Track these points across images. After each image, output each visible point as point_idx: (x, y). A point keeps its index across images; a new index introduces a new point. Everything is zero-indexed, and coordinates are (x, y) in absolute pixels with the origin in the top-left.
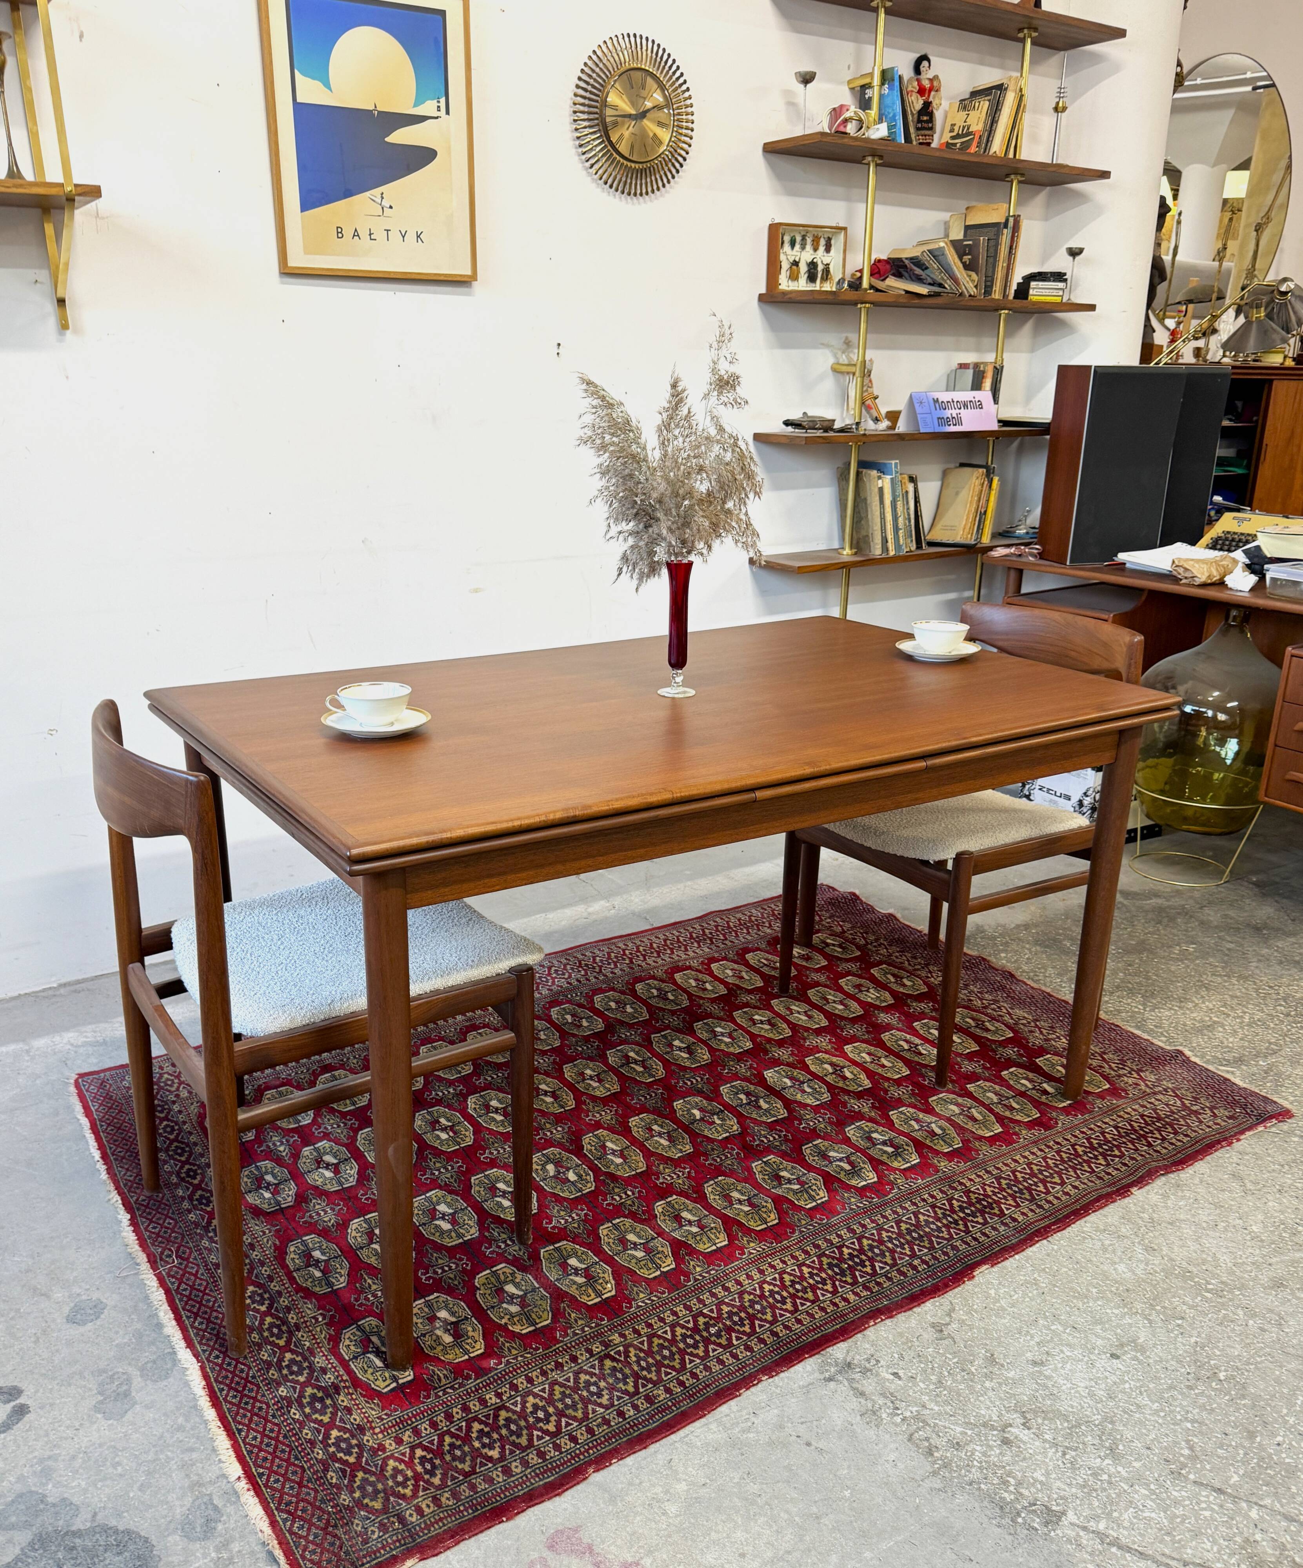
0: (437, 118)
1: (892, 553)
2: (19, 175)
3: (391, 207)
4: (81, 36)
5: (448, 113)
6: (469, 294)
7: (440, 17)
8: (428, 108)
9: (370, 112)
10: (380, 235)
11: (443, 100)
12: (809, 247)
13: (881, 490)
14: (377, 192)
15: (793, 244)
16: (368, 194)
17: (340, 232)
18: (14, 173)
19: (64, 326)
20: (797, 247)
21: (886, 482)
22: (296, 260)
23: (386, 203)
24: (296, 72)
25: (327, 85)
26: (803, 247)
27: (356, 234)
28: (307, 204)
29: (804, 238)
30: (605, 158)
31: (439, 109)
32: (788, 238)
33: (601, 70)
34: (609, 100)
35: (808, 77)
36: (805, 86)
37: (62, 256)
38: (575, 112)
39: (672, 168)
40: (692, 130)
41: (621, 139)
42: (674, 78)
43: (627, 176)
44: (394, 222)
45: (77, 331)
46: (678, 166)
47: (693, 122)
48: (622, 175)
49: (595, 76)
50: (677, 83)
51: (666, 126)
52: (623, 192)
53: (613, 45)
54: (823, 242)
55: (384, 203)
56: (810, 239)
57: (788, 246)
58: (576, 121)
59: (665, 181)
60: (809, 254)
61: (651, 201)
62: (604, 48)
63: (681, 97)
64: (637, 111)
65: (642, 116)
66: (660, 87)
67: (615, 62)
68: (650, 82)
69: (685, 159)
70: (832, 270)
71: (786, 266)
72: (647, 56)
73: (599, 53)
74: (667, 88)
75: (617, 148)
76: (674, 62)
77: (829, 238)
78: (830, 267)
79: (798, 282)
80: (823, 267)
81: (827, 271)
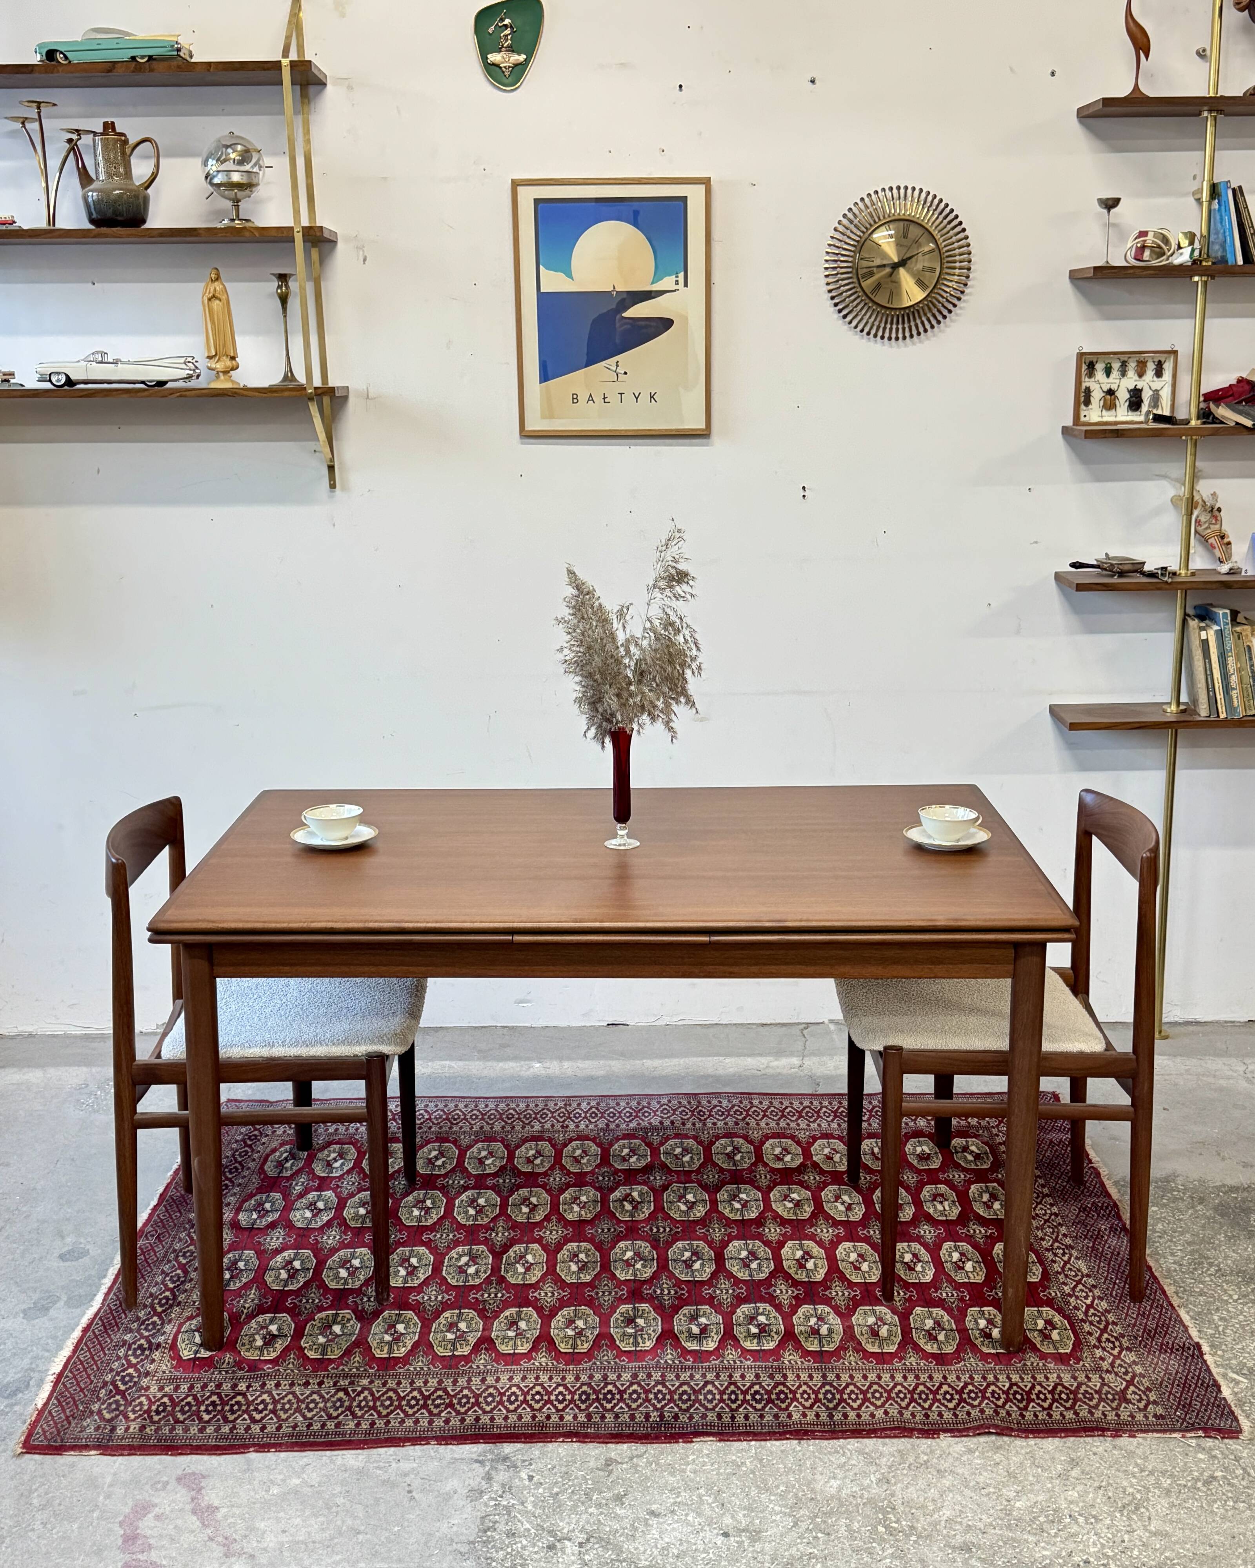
0: (674, 291)
1: (1223, 716)
2: (293, 378)
3: (625, 373)
4: (365, 260)
5: (686, 285)
6: (707, 445)
7: (681, 203)
8: (667, 283)
9: (609, 293)
10: (614, 398)
11: (681, 275)
12: (1131, 373)
13: (1205, 643)
14: (612, 361)
15: (1108, 371)
16: (603, 363)
17: (575, 399)
18: (289, 376)
19: (333, 486)
20: (1115, 374)
21: (1210, 634)
22: (530, 426)
23: (621, 370)
24: (541, 267)
25: (569, 275)
26: (1123, 373)
27: (591, 398)
28: (546, 376)
29: (1124, 365)
30: (859, 307)
31: (677, 283)
32: (1100, 367)
33: (856, 226)
34: (864, 254)
35: (1110, 203)
36: (1109, 211)
37: (322, 436)
38: (826, 269)
39: (942, 309)
40: (969, 269)
41: (878, 286)
42: (945, 222)
43: (886, 323)
44: (628, 386)
45: (343, 489)
46: (950, 307)
47: (970, 261)
48: (881, 322)
49: (848, 233)
50: (949, 227)
51: (933, 270)
52: (882, 338)
53: (871, 200)
54: (1151, 367)
55: (619, 370)
56: (1132, 365)
57: (1100, 375)
58: (827, 276)
59: (934, 322)
60: (1131, 381)
61: (921, 342)
62: (861, 204)
63: (954, 239)
64: (896, 260)
65: (902, 263)
66: (926, 233)
67: (872, 217)
68: (914, 231)
69: (959, 299)
70: (1165, 395)
71: (1097, 395)
72: (912, 205)
73: (855, 210)
74: (935, 233)
75: (872, 297)
76: (947, 205)
77: (1160, 362)
78: (1161, 393)
79: (1113, 412)
80: (1151, 393)
81: (1156, 398)
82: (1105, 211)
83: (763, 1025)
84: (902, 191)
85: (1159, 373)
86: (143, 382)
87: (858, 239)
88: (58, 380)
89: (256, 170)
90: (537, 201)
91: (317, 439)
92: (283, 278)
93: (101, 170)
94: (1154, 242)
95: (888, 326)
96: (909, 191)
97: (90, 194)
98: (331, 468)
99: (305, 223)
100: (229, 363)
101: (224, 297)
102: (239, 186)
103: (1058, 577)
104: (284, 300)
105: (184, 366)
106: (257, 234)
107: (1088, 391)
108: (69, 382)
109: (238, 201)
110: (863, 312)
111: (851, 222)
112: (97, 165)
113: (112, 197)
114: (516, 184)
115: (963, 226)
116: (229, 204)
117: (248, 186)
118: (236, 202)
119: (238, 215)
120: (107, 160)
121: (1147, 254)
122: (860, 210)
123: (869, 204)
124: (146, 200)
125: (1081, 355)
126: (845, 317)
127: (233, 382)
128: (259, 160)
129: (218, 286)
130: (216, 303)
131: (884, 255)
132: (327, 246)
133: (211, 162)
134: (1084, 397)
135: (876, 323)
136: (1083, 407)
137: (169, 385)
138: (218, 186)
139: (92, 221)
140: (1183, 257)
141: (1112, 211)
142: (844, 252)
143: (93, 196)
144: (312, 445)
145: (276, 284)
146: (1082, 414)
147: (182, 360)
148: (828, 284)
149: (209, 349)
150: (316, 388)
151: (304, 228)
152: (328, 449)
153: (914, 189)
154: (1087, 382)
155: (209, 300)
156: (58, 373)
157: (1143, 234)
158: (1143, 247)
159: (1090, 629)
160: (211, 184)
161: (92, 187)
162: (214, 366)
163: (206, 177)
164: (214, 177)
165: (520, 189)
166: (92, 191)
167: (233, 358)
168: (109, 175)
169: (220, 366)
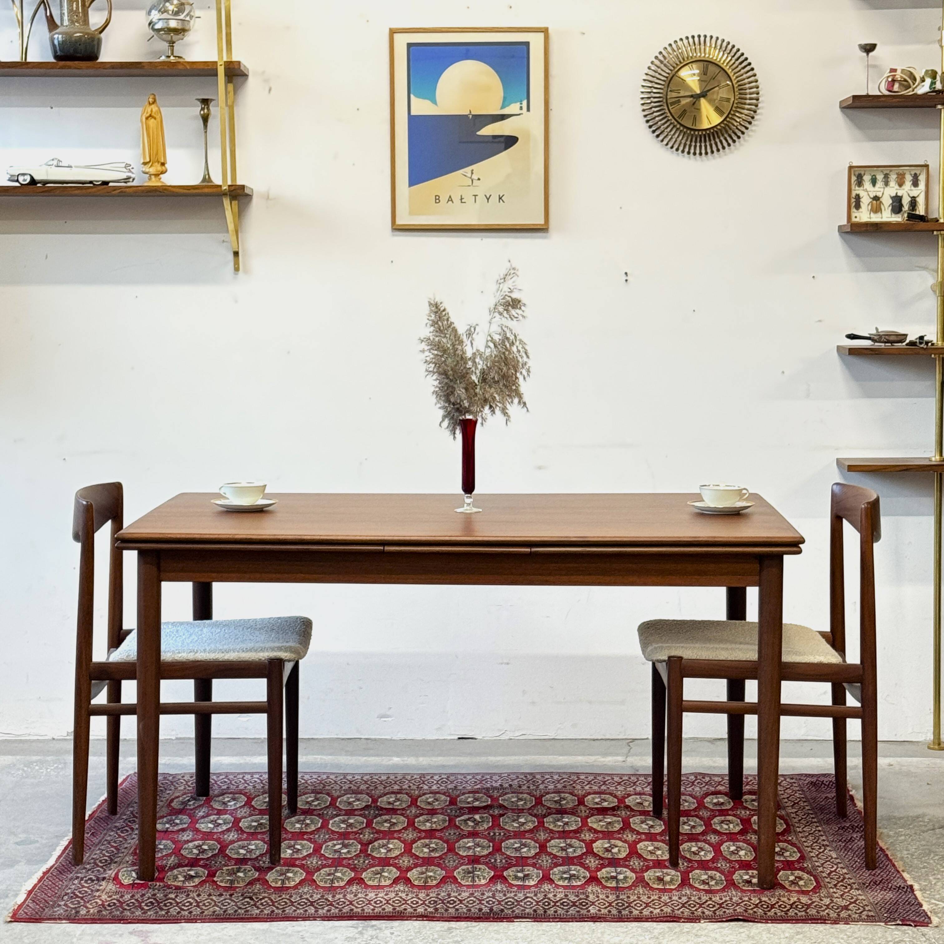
0: (519, 115)
2: (210, 180)
3: (479, 179)
4: (270, 90)
5: (528, 110)
6: (545, 238)
7: (525, 47)
8: (513, 108)
9: (466, 116)
10: (469, 199)
11: (525, 102)
12: (893, 183)
14: (468, 169)
15: (874, 182)
16: (461, 171)
17: (437, 199)
18: (207, 179)
19: (237, 269)
20: (880, 184)
22: (400, 221)
24: (412, 96)
25: (434, 102)
26: (887, 184)
27: (450, 199)
28: (413, 182)
29: (886, 176)
30: (669, 129)
31: (521, 108)
32: (867, 178)
33: (665, 65)
34: (672, 87)
35: (868, 47)
36: (868, 54)
37: (231, 226)
38: (642, 98)
39: (737, 131)
40: (757, 99)
41: (683, 113)
42: (737, 62)
43: (691, 141)
44: (481, 189)
45: (246, 272)
46: (743, 129)
47: (758, 94)
48: (687, 140)
49: (659, 71)
50: (740, 67)
51: (728, 100)
52: (689, 153)
53: (677, 46)
54: (909, 178)
55: (474, 177)
56: (893, 177)
57: (867, 184)
58: (643, 104)
59: (730, 141)
60: (893, 190)
61: (720, 157)
62: (669, 49)
63: (745, 76)
64: (698, 92)
65: (703, 95)
66: (722, 71)
67: (678, 58)
68: (712, 69)
69: (750, 123)
70: (921, 201)
71: (865, 201)
72: (710, 50)
73: (664, 53)
74: (729, 71)
75: (679, 121)
76: (738, 50)
77: (915, 174)
78: (918, 199)
79: (879, 214)
80: (910, 199)
81: (913, 203)
82: (865, 54)
83: (594, 740)
84: (702, 39)
85: (915, 183)
86: (91, 182)
87: (667, 75)
88: (25, 180)
89: (188, 18)
90: (409, 45)
91: (227, 231)
92: (205, 102)
93: (66, 18)
94: (901, 77)
95: (693, 144)
96: (708, 39)
97: (56, 36)
98: (236, 254)
99: (225, 59)
100: (159, 168)
101: (158, 117)
102: (176, 31)
103: (839, 349)
104: (205, 119)
105: (124, 170)
106: (188, 67)
107: (858, 197)
108: (33, 182)
109: (174, 43)
110: (672, 133)
111: (661, 62)
112: (62, 15)
113: (73, 39)
114: (393, 32)
115: (752, 66)
116: (165, 45)
117: (181, 31)
118: (172, 43)
119: (172, 54)
120: (70, 11)
121: (896, 87)
122: (669, 53)
123: (675, 49)
124: (99, 41)
125: (851, 168)
126: (658, 136)
127: (163, 183)
128: (190, 11)
129: (154, 108)
130: (152, 121)
131: (688, 88)
132: (241, 79)
133: (154, 12)
134: (856, 203)
135: (683, 141)
136: (854, 210)
137: (111, 184)
138: (159, 30)
139: (56, 57)
140: (924, 88)
141: (871, 54)
142: (656, 86)
143: (58, 38)
144: (221, 236)
145: (200, 108)
146: (853, 215)
147: (124, 165)
148: (644, 110)
149: (144, 157)
150: (229, 186)
151: (225, 62)
152: (235, 237)
153: (711, 37)
154: (857, 191)
155: (147, 118)
156: (24, 174)
157: (893, 70)
158: (894, 81)
159: (868, 394)
160: (154, 29)
161: (58, 31)
162: (147, 170)
163: (150, 24)
164: (156, 23)
165: (396, 36)
166: (59, 34)
167: (163, 164)
168: (72, 22)
169: (152, 170)
